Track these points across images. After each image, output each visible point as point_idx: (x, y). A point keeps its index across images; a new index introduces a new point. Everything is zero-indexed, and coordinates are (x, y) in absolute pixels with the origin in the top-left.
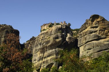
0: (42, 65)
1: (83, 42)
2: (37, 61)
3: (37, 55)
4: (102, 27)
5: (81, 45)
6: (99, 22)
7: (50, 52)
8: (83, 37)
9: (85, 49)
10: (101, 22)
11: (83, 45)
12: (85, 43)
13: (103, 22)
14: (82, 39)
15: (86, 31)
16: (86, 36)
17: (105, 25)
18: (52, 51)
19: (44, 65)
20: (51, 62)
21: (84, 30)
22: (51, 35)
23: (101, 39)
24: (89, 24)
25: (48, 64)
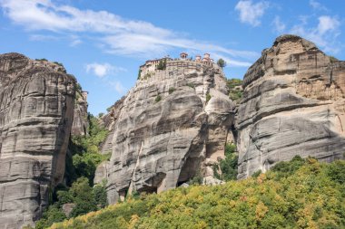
0: (134, 179)
1: (251, 115)
2: (121, 166)
3: (123, 146)
4: (306, 71)
5: (246, 122)
6: (301, 57)
7: (157, 141)
8: (250, 101)
9: (255, 137)
10: (307, 57)
11: (250, 124)
12: (254, 118)
13: (310, 58)
14: (248, 107)
15: (260, 83)
16: (258, 98)
17: (316, 67)
18: (162, 138)
19: (138, 177)
20: (159, 170)
21: (256, 78)
22: (164, 92)
23: (301, 106)
24: (268, 64)
25: (150, 175)
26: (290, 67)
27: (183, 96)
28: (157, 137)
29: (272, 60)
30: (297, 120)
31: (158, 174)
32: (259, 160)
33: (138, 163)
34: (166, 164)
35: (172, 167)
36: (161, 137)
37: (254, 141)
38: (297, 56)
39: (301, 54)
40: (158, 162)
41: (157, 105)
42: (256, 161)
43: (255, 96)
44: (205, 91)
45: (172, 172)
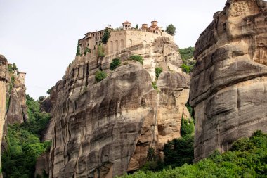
0: (78, 171)
1: (205, 90)
2: (62, 158)
5: (200, 98)
6: (256, 20)
7: (101, 126)
8: (203, 73)
9: (210, 113)
10: (262, 19)
12: (209, 92)
15: (213, 51)
16: (212, 68)
18: (107, 122)
19: (82, 169)
20: (105, 159)
21: (208, 47)
22: (106, 69)
23: (260, 76)
24: (220, 28)
25: (95, 165)
26: (244, 32)
27: (128, 72)
28: (100, 121)
29: (225, 25)
30: (256, 91)
31: (104, 164)
32: (217, 140)
33: (81, 152)
34: (112, 152)
35: (119, 154)
36: (105, 121)
37: (209, 118)
38: (252, 19)
39: (256, 16)
40: (103, 150)
41: (98, 84)
42: (213, 142)
43: (209, 67)
44: (154, 65)
45: (119, 160)
